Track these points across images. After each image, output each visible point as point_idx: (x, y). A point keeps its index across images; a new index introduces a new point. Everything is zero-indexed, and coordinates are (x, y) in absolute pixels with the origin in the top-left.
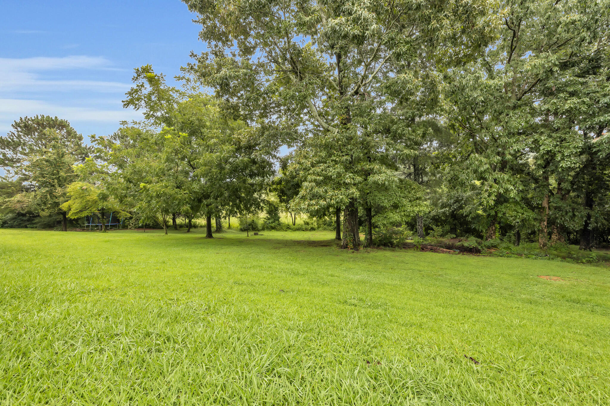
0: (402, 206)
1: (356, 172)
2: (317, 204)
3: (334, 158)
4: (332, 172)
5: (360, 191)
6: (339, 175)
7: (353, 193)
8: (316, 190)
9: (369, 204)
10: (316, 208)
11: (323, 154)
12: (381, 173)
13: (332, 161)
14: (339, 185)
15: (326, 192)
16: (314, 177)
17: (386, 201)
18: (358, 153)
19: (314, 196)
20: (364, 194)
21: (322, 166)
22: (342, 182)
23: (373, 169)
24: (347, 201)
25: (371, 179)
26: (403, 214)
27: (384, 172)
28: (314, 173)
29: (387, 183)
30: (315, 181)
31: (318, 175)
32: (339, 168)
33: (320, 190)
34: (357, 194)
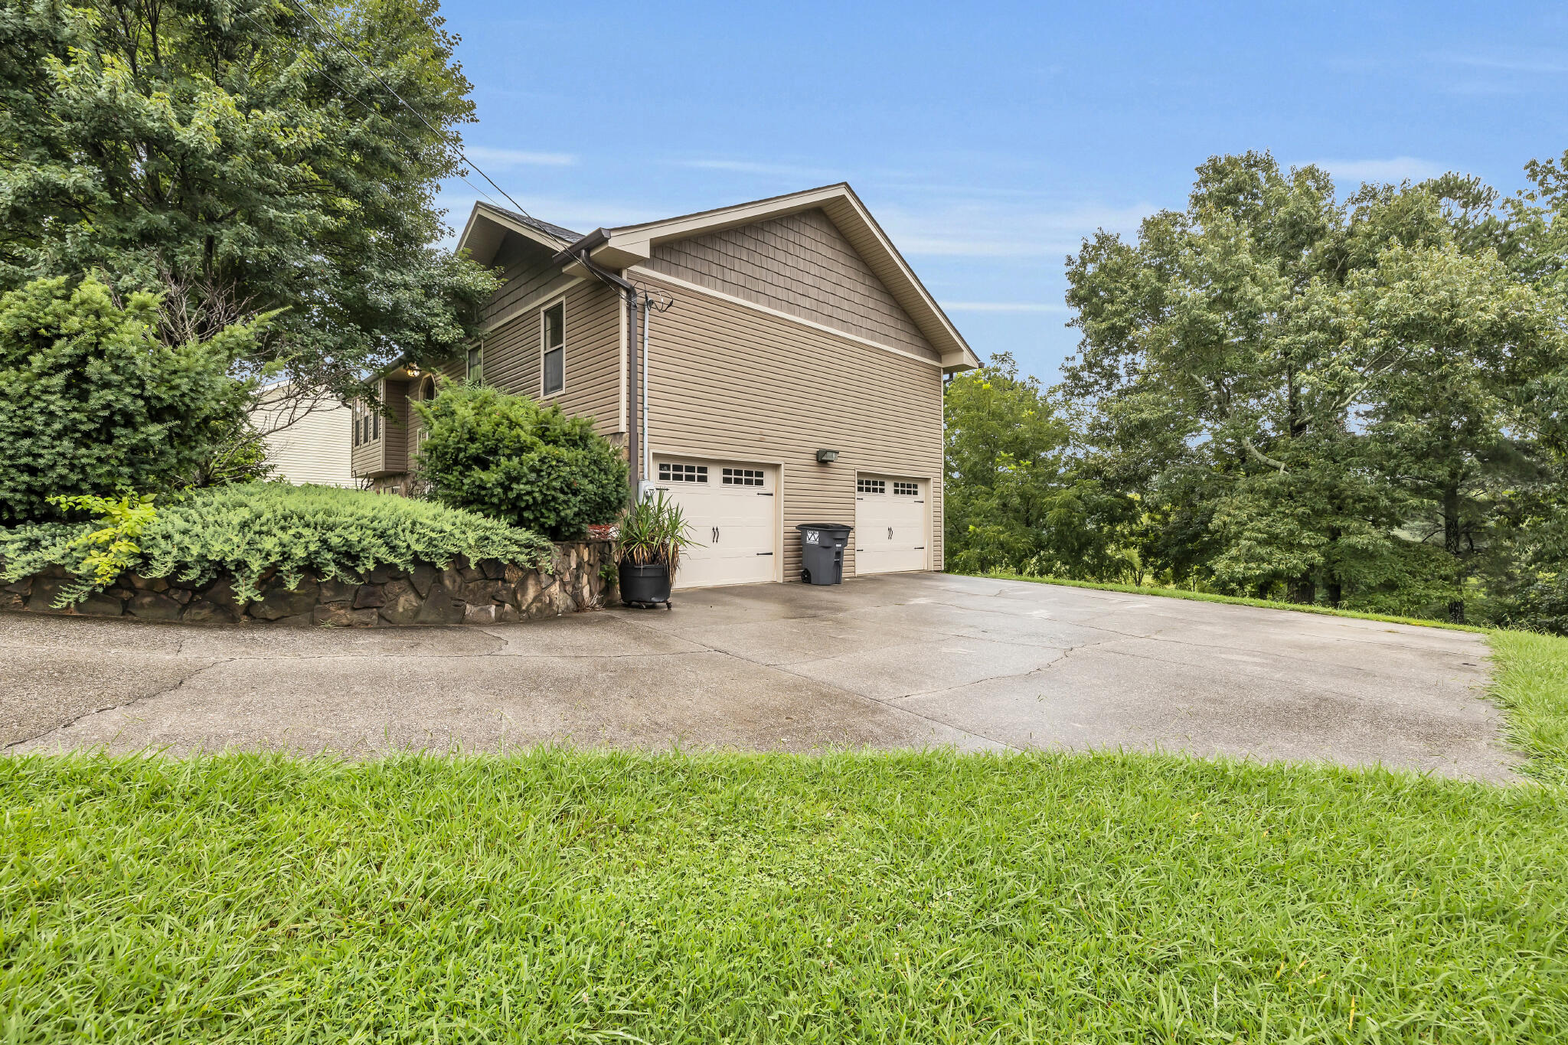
0: (1405, 587)
1: (1318, 530)
2: (1259, 567)
3: (1282, 509)
4: (1281, 529)
5: (1324, 556)
6: (1291, 533)
7: (1313, 558)
8: (1258, 550)
9: (1337, 578)
10: (1258, 572)
11: (1265, 503)
12: (1361, 533)
13: (1278, 513)
14: (1290, 547)
15: (1271, 554)
16: (1254, 535)
17: (1372, 576)
18: (1322, 504)
19: (1251, 558)
20: (1331, 562)
21: (1266, 520)
22: (1295, 542)
23: (1348, 527)
24: (1304, 567)
25: (1344, 540)
26: (1405, 598)
27: (1368, 533)
28: (1253, 530)
29: (1371, 548)
30: (1256, 539)
31: (1260, 532)
32: (1294, 525)
33: (1262, 551)
34: (1319, 559)
